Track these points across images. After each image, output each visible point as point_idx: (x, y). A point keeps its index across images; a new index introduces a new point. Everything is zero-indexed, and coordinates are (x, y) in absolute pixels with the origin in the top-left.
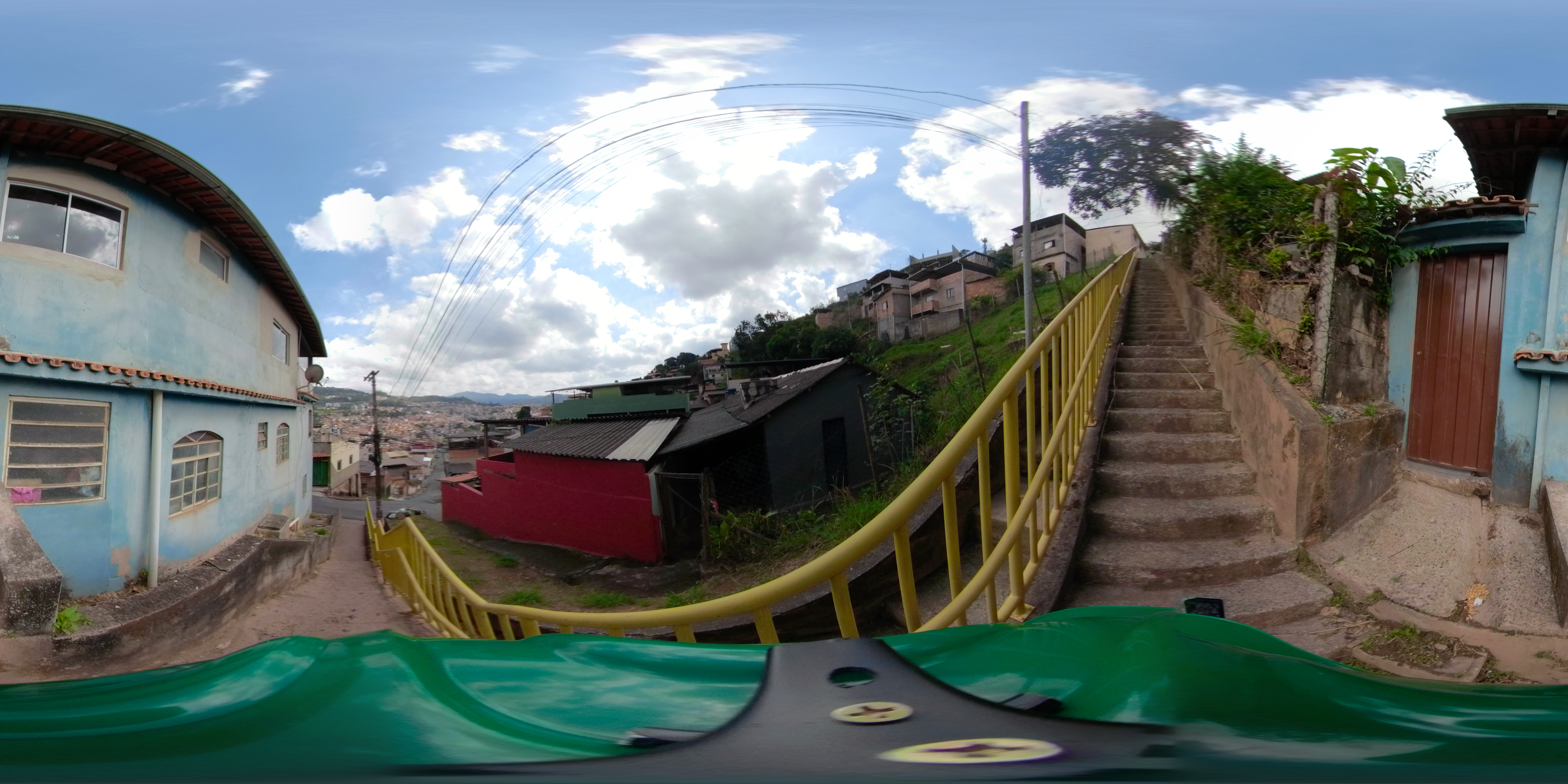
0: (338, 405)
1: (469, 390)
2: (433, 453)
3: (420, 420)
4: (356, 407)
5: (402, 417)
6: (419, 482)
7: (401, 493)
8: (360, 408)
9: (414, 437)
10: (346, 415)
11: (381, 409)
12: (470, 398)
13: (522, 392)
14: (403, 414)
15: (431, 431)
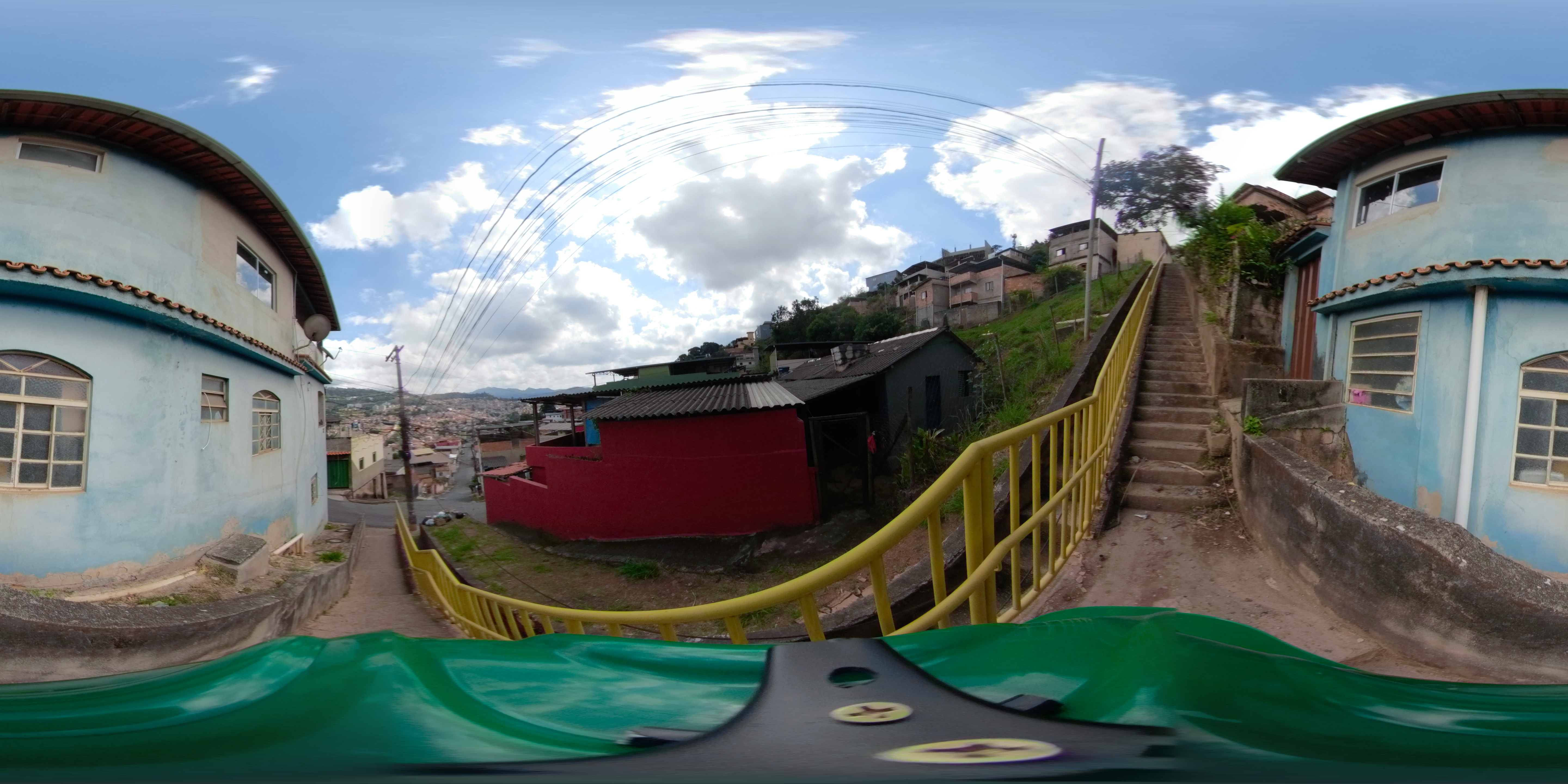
0: (359, 405)
1: (491, 386)
2: (458, 449)
3: (442, 417)
5: (424, 415)
6: (446, 480)
7: (429, 491)
8: (382, 408)
9: (437, 434)
10: (367, 415)
11: (406, 408)
12: (492, 393)
14: (426, 412)
15: (454, 428)
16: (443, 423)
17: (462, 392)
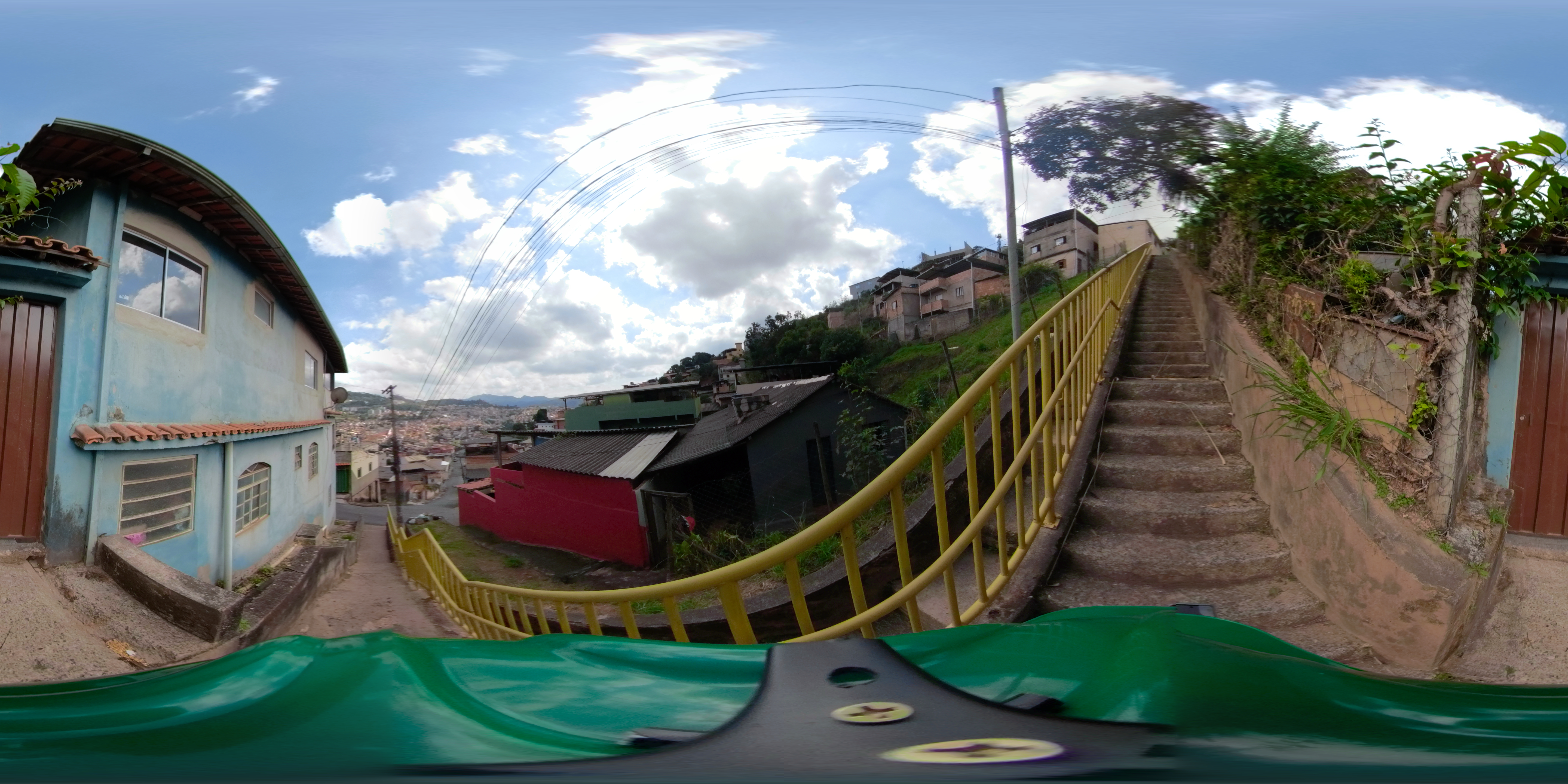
0: (354, 409)
1: (485, 393)
2: (451, 456)
3: (437, 423)
4: (373, 412)
5: (419, 421)
6: (437, 487)
7: (420, 497)
8: (377, 412)
9: (431, 440)
10: (363, 419)
11: (398, 413)
12: (487, 400)
13: (539, 394)
14: (420, 418)
15: (448, 435)
16: (438, 430)
17: (457, 398)
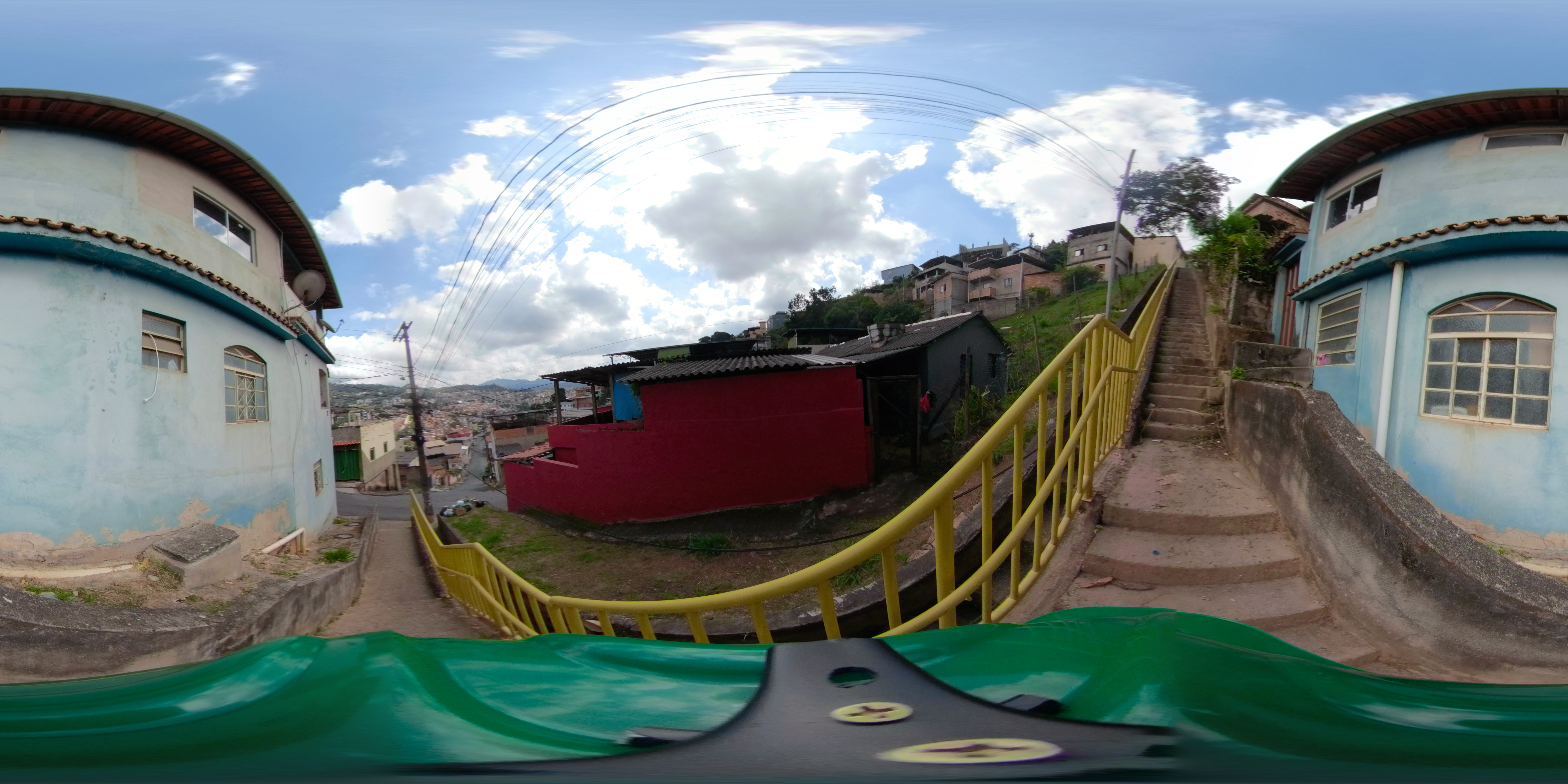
0: (368, 401)
3: (452, 410)
4: (387, 402)
6: (459, 471)
7: (443, 483)
12: (501, 385)
15: (465, 420)
16: (454, 417)
17: (471, 384)
